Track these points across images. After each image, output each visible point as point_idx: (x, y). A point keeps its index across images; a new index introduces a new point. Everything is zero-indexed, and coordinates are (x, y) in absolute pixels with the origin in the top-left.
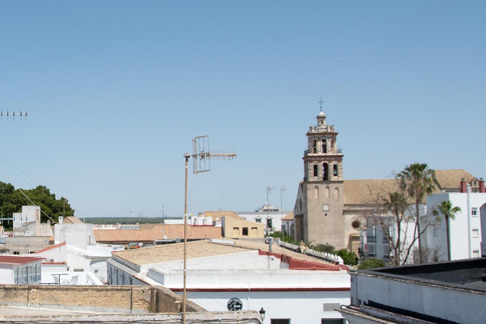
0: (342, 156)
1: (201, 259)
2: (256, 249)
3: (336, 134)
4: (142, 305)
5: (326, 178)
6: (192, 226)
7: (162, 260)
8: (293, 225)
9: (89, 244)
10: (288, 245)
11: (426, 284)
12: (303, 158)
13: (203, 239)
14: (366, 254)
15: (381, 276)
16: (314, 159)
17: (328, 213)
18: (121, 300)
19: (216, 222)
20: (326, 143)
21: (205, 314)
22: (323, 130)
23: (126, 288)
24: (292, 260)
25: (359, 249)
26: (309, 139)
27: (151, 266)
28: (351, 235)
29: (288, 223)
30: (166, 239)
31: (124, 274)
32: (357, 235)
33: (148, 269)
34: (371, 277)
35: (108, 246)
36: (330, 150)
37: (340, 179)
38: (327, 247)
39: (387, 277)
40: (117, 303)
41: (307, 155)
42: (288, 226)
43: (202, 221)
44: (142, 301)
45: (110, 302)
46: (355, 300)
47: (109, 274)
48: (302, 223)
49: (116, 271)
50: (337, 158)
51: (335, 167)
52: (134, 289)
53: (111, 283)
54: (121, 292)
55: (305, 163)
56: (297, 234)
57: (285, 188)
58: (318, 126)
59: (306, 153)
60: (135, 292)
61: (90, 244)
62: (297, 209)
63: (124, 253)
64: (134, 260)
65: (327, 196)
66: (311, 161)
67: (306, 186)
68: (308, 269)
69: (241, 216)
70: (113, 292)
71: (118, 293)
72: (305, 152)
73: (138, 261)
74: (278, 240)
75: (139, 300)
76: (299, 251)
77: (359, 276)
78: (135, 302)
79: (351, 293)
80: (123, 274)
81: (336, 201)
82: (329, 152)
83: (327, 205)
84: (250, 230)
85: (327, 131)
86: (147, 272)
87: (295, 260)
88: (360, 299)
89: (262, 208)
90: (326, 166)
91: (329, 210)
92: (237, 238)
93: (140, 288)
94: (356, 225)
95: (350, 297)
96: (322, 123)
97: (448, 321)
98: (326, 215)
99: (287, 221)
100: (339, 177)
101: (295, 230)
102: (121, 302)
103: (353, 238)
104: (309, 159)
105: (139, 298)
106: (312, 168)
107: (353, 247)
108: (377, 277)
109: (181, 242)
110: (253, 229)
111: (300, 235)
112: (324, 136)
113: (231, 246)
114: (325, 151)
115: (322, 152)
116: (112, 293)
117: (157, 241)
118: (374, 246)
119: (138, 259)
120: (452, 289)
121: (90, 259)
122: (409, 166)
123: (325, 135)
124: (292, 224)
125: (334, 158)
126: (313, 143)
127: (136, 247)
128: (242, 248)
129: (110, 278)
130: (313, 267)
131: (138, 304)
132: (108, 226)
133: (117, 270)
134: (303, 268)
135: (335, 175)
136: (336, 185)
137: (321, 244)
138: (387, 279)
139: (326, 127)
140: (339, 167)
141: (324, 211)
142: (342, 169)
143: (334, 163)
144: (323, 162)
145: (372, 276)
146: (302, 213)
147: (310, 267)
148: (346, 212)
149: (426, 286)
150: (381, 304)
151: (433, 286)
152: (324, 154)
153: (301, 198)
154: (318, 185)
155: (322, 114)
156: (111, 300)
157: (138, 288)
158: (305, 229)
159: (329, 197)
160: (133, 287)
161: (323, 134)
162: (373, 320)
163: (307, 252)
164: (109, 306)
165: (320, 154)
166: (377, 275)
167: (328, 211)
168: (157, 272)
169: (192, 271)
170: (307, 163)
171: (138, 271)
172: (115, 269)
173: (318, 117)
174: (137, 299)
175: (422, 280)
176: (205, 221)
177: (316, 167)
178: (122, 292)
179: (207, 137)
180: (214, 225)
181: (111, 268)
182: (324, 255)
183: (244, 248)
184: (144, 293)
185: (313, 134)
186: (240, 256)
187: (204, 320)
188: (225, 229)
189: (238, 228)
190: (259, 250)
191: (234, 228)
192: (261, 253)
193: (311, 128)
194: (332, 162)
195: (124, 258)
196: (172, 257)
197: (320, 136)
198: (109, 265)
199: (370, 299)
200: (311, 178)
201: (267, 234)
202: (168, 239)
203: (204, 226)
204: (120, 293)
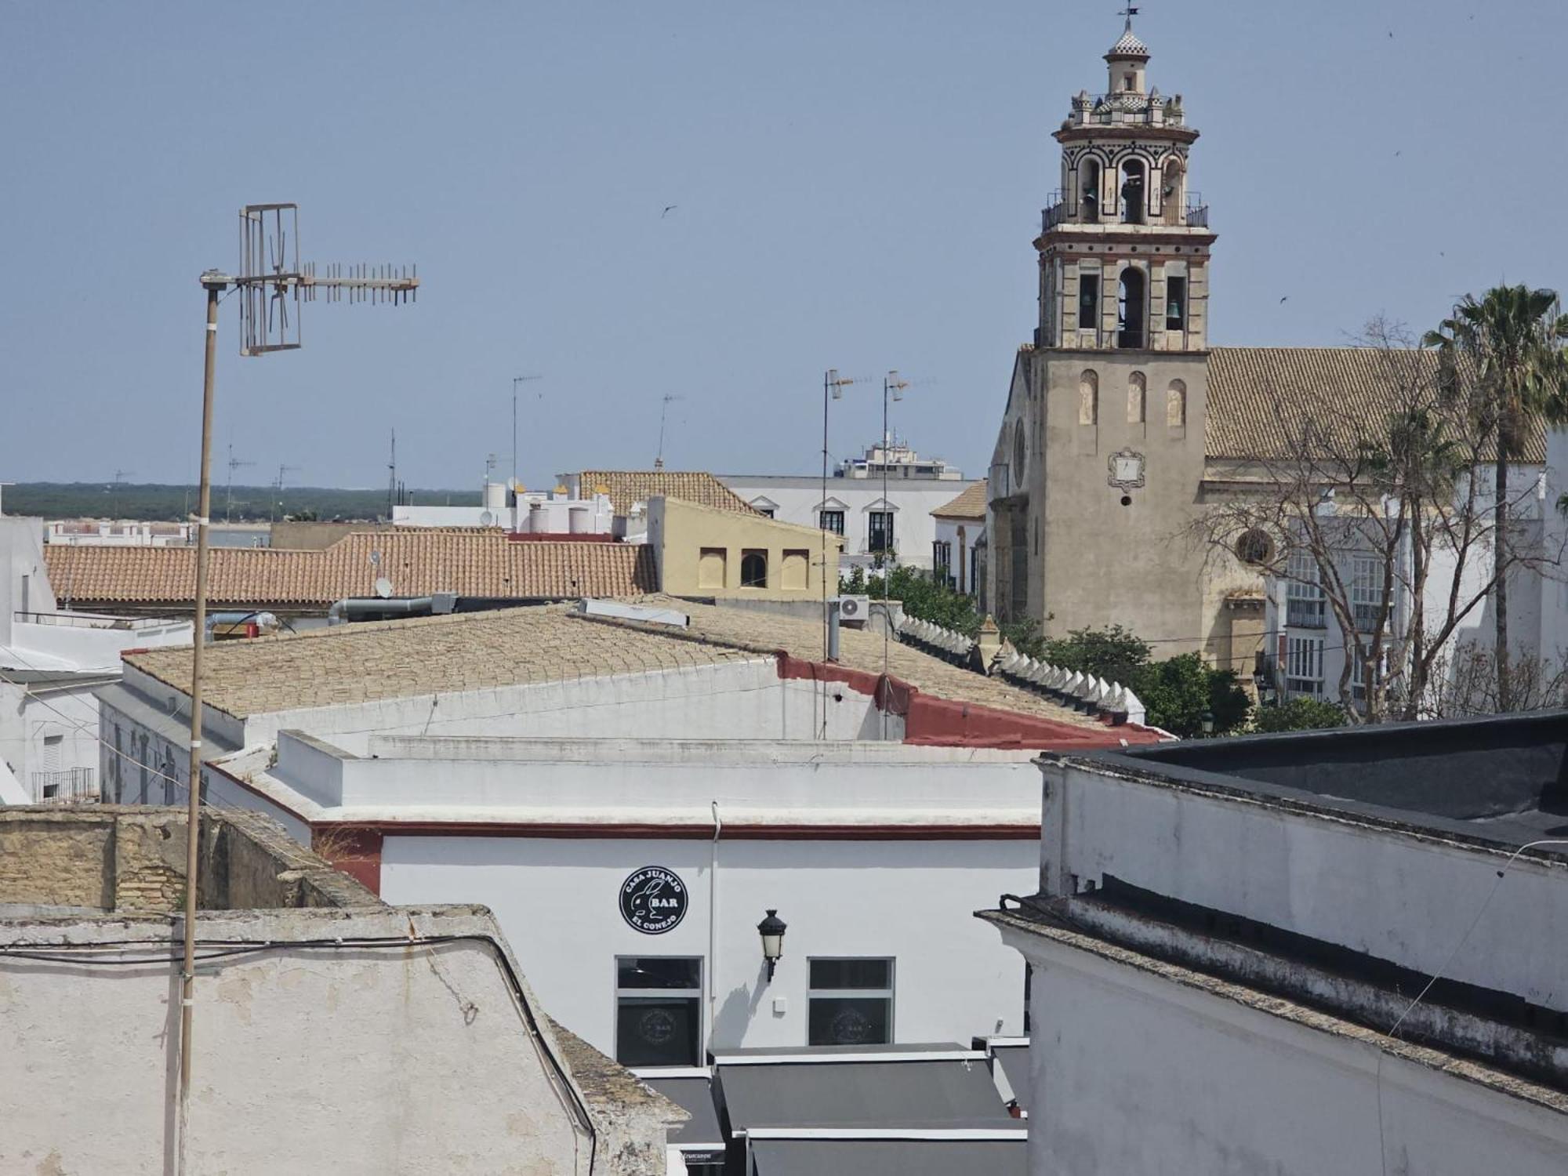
0: (1211, 239)
1: (522, 693)
2: (768, 652)
3: (1190, 137)
4: (160, 890)
5: (1132, 337)
6: (514, 536)
7: (345, 695)
8: (981, 544)
9: (20, 616)
10: (932, 632)
11: (1300, 810)
12: (1037, 244)
13: (556, 601)
14: (1281, 679)
15: (1149, 775)
16: (1083, 248)
17: (1133, 494)
18: (66, 870)
19: (629, 523)
20: (1142, 180)
21: (277, 916)
22: (1129, 118)
23: (88, 820)
24: (917, 700)
25: (1260, 656)
26: (1069, 154)
27: (295, 719)
28: (1231, 595)
29: (961, 532)
30: (385, 595)
31: (175, 754)
32: (1255, 596)
33: (275, 736)
34: (1115, 782)
35: (112, 627)
36: (1155, 210)
37: (1195, 344)
38: (1115, 646)
39: (1172, 781)
40: (50, 883)
41: (1053, 229)
42: (962, 547)
43: (567, 512)
44: (161, 875)
45: (15, 880)
46: (1054, 873)
47: (108, 757)
48: (1019, 537)
49: (139, 744)
50: (1185, 249)
51: (1176, 287)
52: (125, 820)
53: (118, 795)
54: (65, 833)
55: (1042, 263)
56: (999, 581)
57: (902, 381)
58: (1108, 96)
59: (1051, 217)
60: (128, 835)
61: (25, 613)
62: (1003, 469)
63: (178, 660)
64: (221, 690)
65: (1134, 416)
66: (1073, 259)
67: (1044, 371)
68: (985, 741)
69: (747, 494)
70: (32, 835)
71: (53, 839)
72: (1047, 213)
73: (239, 694)
74: (891, 610)
75: (147, 868)
76: (972, 662)
77: (1075, 774)
78: (130, 880)
79: (1043, 847)
80: (169, 753)
81: (1174, 440)
82: (1154, 220)
83: (1134, 455)
84: (775, 562)
85: (1148, 122)
86: (274, 748)
87: (931, 702)
88: (1074, 871)
89: (864, 458)
90: (1134, 280)
91: (1142, 478)
92: (709, 595)
93: (152, 817)
94: (1253, 550)
95: (1039, 863)
96: (1130, 81)
97: (1372, 957)
98: (1126, 501)
99: (961, 523)
100: (1189, 332)
101: (991, 568)
102: (65, 880)
103: (1236, 607)
104: (1063, 247)
105: (147, 863)
106: (1074, 287)
107: (1239, 647)
108: (1135, 781)
109: (453, 611)
110: (791, 559)
111: (1009, 588)
112: (1133, 146)
113: (662, 633)
114: (1134, 215)
115: (1119, 218)
116: (26, 838)
117: (345, 602)
118: (1316, 646)
119: (240, 688)
120: (1383, 831)
121: (24, 684)
122: (1479, 299)
123: (1139, 142)
124: (979, 539)
125: (1170, 250)
126: (1082, 176)
127: (241, 630)
128: (710, 646)
129: (112, 773)
130: (1008, 733)
131: (143, 885)
132: (127, 531)
133: (143, 739)
134: (965, 736)
135: (1173, 324)
136: (1176, 368)
137: (1093, 630)
138: (1169, 787)
139: (1144, 105)
140: (1194, 290)
141: (1119, 484)
142: (1205, 297)
143: (1173, 268)
144: (1123, 264)
145: (1117, 775)
146: (1024, 488)
147: (993, 735)
148: (1212, 491)
149: (1301, 820)
150: (1149, 892)
151: (1323, 819)
152: (1128, 229)
153: (1020, 421)
154: (1097, 365)
155: (1131, 42)
156: (19, 872)
157: (140, 819)
158: (1032, 562)
159: (1143, 420)
160: (121, 814)
161: (1131, 134)
162: (1105, 956)
163: (1006, 666)
164: (12, 899)
165: (1115, 226)
166: (1138, 773)
167: (1138, 484)
168: (313, 748)
169: (473, 746)
170: (1052, 265)
171: (234, 744)
172: (133, 733)
173: (1113, 58)
174: (136, 865)
175: (1289, 795)
176: (579, 515)
177: (1089, 285)
178: (72, 832)
179: (293, 209)
180: (618, 538)
181: (117, 729)
182: (1072, 679)
183: (716, 644)
184: (172, 840)
185: (1087, 134)
186: (693, 678)
187: (272, 942)
188: (661, 554)
189: (722, 552)
190: (781, 655)
191: (705, 551)
192: (788, 667)
193: (1078, 104)
194: (1161, 264)
195: (175, 682)
196: (394, 681)
197: (1116, 144)
198: (108, 711)
199: (1110, 872)
200: (1066, 335)
201: (857, 577)
202: (397, 598)
203: (573, 537)
204: (60, 840)
